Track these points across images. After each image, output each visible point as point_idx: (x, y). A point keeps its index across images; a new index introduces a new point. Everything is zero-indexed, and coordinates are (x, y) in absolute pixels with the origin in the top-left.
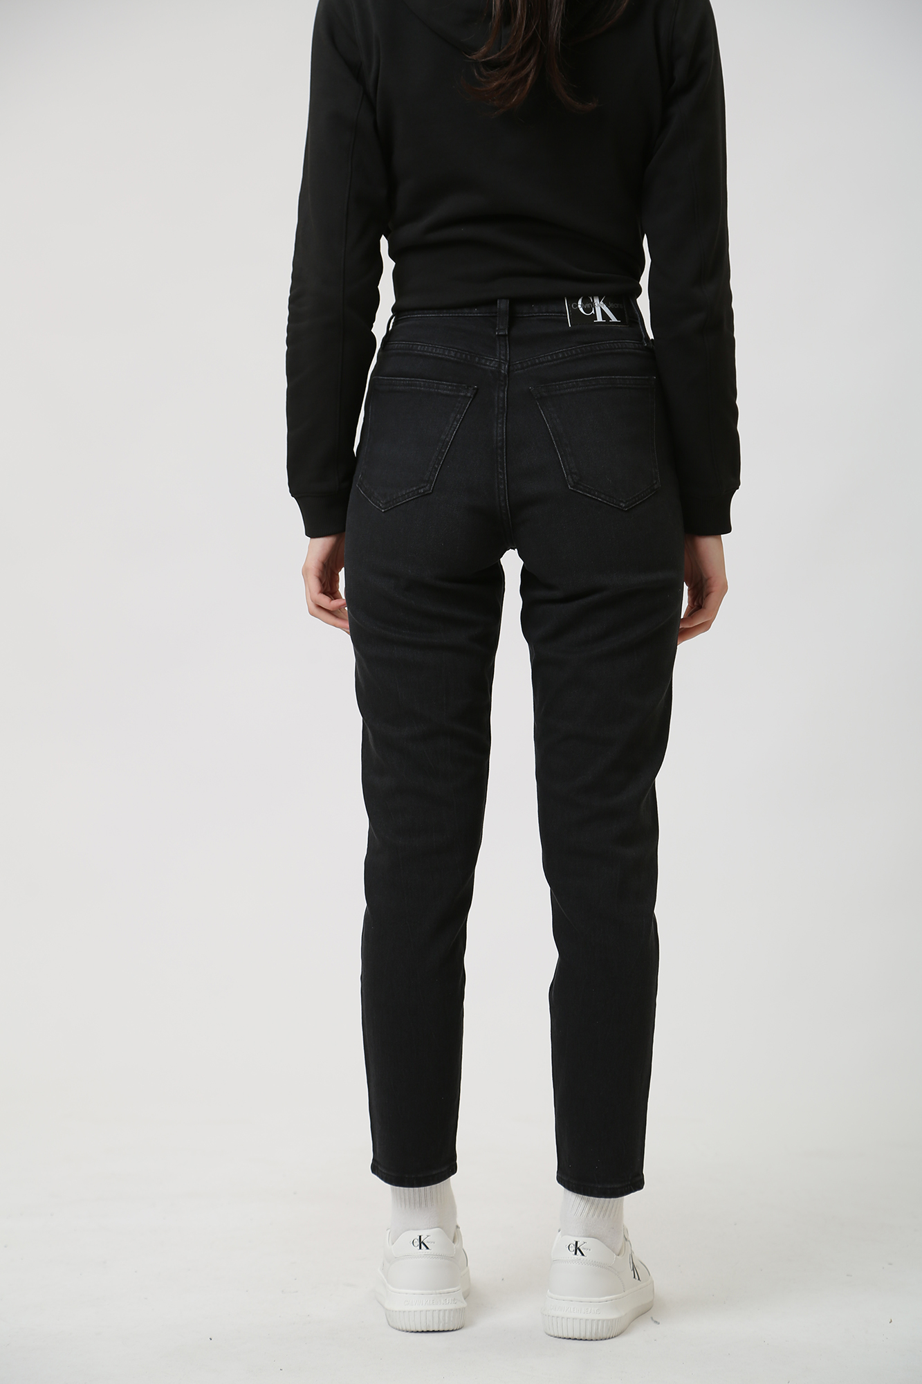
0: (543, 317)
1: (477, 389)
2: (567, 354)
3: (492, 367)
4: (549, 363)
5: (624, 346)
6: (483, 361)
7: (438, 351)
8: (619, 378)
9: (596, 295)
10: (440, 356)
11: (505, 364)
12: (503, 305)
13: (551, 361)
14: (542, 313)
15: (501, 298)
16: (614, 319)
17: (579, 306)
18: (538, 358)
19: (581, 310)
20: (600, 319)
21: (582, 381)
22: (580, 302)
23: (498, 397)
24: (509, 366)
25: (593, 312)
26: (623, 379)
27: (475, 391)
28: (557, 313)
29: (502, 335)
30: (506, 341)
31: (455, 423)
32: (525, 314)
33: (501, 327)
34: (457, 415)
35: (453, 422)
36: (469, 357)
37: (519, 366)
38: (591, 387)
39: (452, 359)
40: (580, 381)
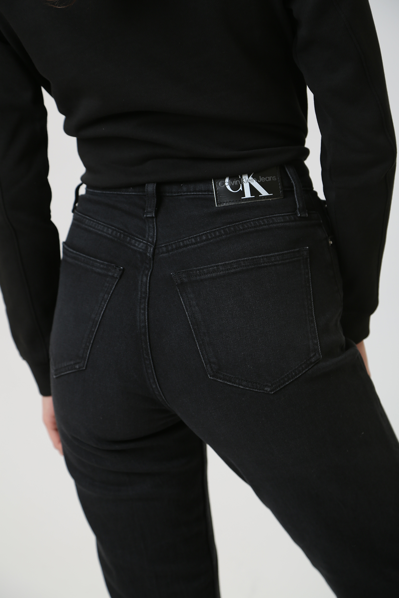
0: (191, 196)
1: (124, 269)
2: (211, 235)
3: (140, 248)
4: (192, 246)
5: (271, 222)
6: (133, 241)
7: (99, 228)
8: (262, 257)
9: (245, 174)
10: (100, 232)
11: (151, 247)
12: (151, 188)
13: (194, 244)
14: (190, 192)
15: (149, 183)
16: (264, 193)
17: (226, 184)
18: (183, 241)
19: (229, 188)
20: (248, 194)
21: (223, 265)
22: (227, 180)
23: (142, 281)
24: (154, 249)
25: (241, 188)
26: (267, 257)
27: (121, 272)
28: (205, 191)
29: (150, 217)
30: (153, 223)
31: (103, 303)
32: (175, 193)
33: (149, 210)
34: (104, 295)
35: (102, 302)
36: (122, 236)
37: (164, 249)
38: (232, 271)
39: (109, 236)
40: (221, 265)
